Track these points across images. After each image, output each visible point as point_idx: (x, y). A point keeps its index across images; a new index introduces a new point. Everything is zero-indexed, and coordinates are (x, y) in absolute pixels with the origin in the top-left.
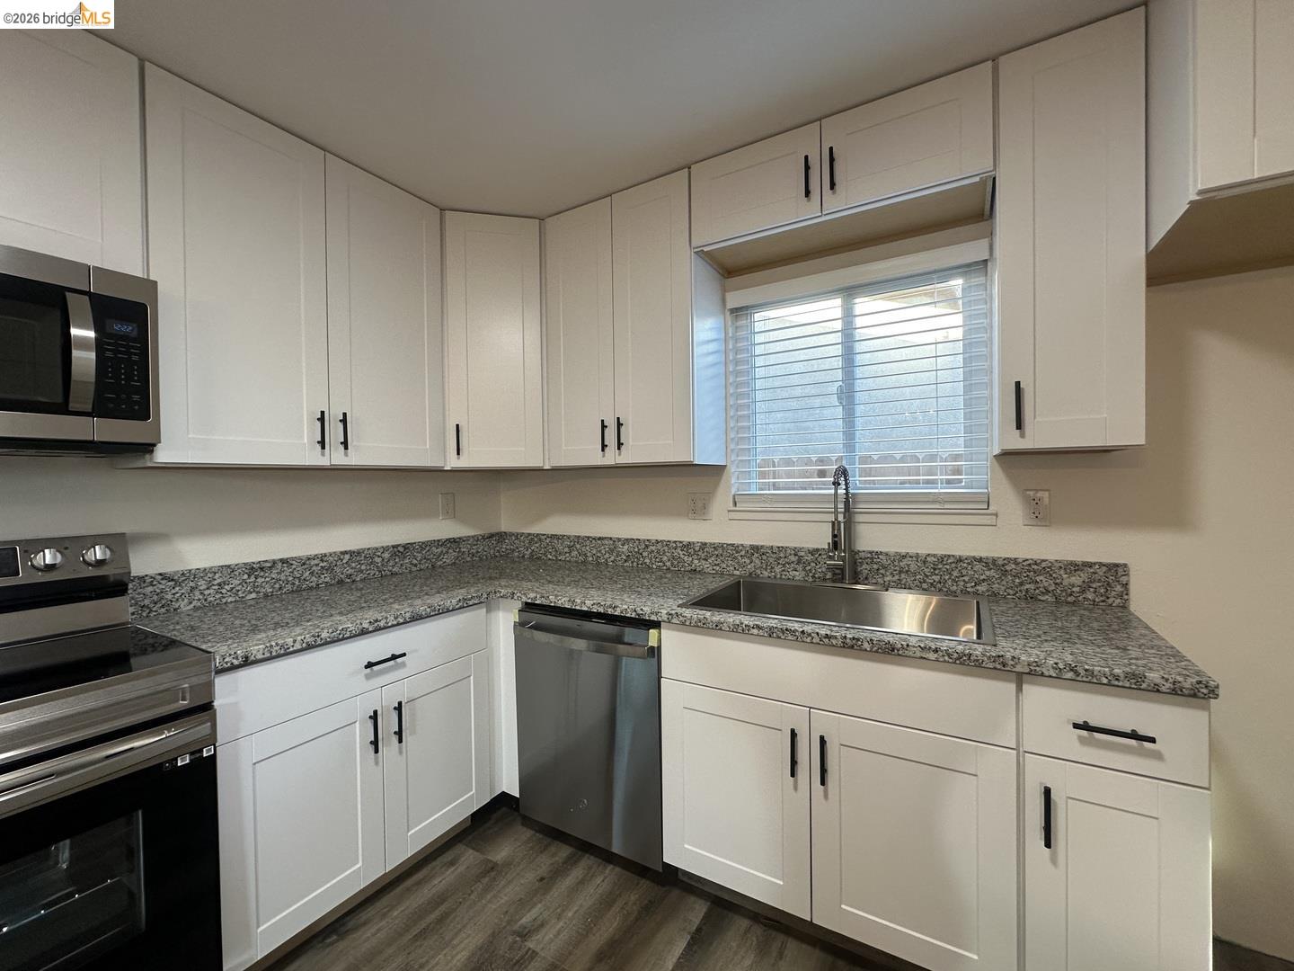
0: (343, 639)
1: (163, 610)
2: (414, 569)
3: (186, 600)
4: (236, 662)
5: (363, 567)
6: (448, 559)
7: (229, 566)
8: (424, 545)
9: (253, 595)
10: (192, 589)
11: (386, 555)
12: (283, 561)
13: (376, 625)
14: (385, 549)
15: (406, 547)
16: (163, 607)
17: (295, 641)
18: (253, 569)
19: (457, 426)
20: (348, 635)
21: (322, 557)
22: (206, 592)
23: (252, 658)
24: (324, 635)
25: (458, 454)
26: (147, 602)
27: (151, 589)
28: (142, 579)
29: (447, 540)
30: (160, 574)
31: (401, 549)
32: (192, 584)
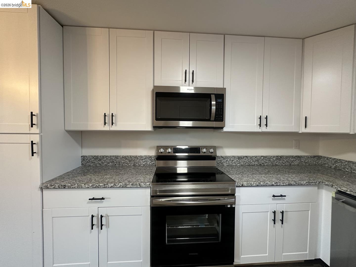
0: (267, 186)
1: (221, 165)
2: (283, 164)
3: (225, 163)
4: (240, 185)
5: (267, 161)
6: (296, 163)
7: (234, 156)
8: (287, 157)
9: (239, 165)
10: (227, 161)
11: (274, 159)
12: (246, 157)
13: (277, 184)
14: (274, 157)
15: (281, 157)
16: (221, 164)
17: (254, 183)
18: (240, 158)
19: (306, 117)
20: (268, 185)
21: (256, 157)
22: (229, 162)
23: (244, 185)
24: (262, 183)
25: (306, 127)
26: (218, 162)
27: (219, 159)
28: (218, 156)
29: (296, 156)
30: (221, 156)
31: (279, 158)
32: (227, 159)
